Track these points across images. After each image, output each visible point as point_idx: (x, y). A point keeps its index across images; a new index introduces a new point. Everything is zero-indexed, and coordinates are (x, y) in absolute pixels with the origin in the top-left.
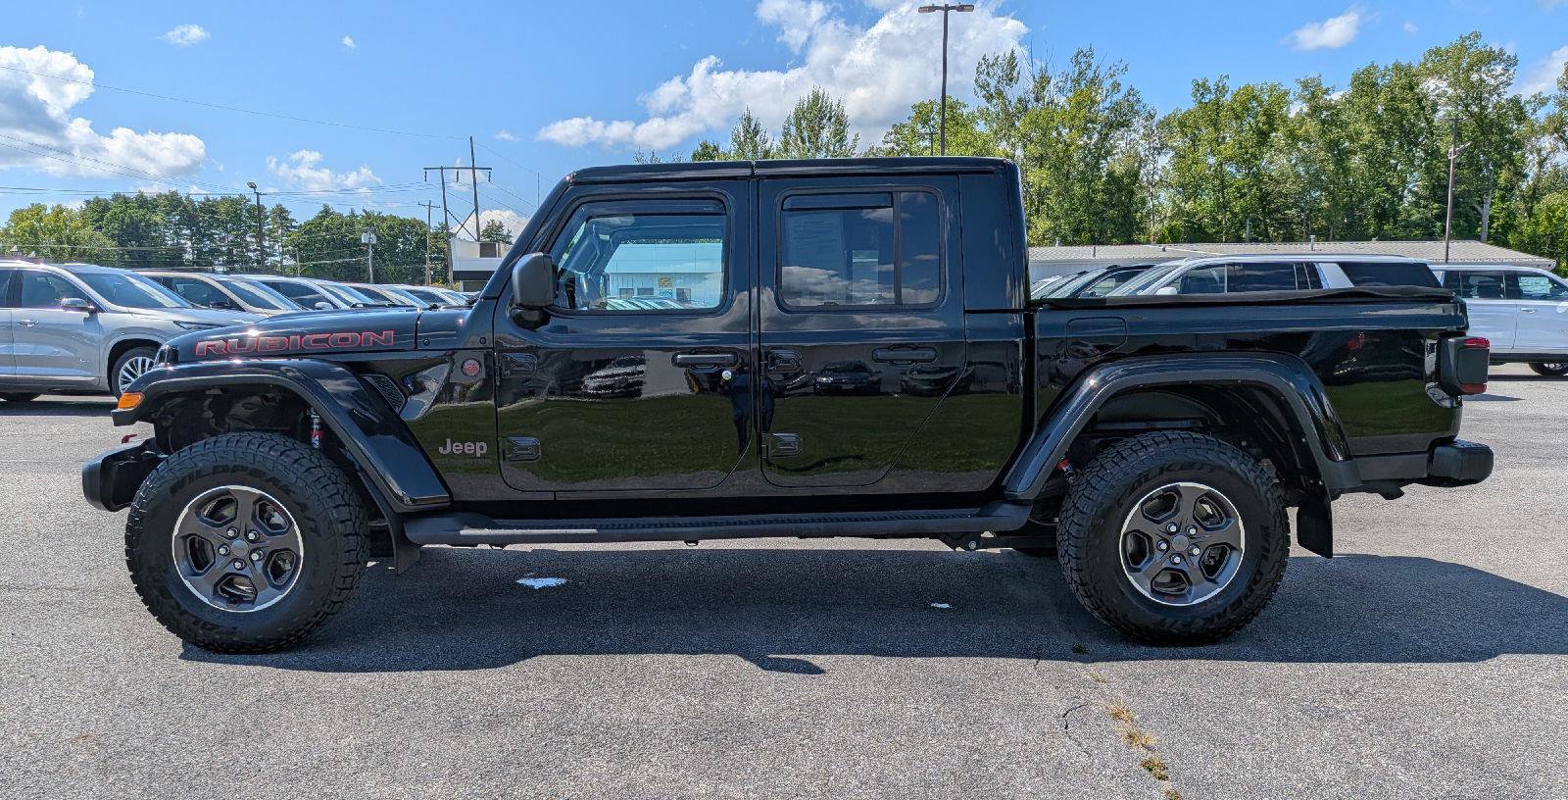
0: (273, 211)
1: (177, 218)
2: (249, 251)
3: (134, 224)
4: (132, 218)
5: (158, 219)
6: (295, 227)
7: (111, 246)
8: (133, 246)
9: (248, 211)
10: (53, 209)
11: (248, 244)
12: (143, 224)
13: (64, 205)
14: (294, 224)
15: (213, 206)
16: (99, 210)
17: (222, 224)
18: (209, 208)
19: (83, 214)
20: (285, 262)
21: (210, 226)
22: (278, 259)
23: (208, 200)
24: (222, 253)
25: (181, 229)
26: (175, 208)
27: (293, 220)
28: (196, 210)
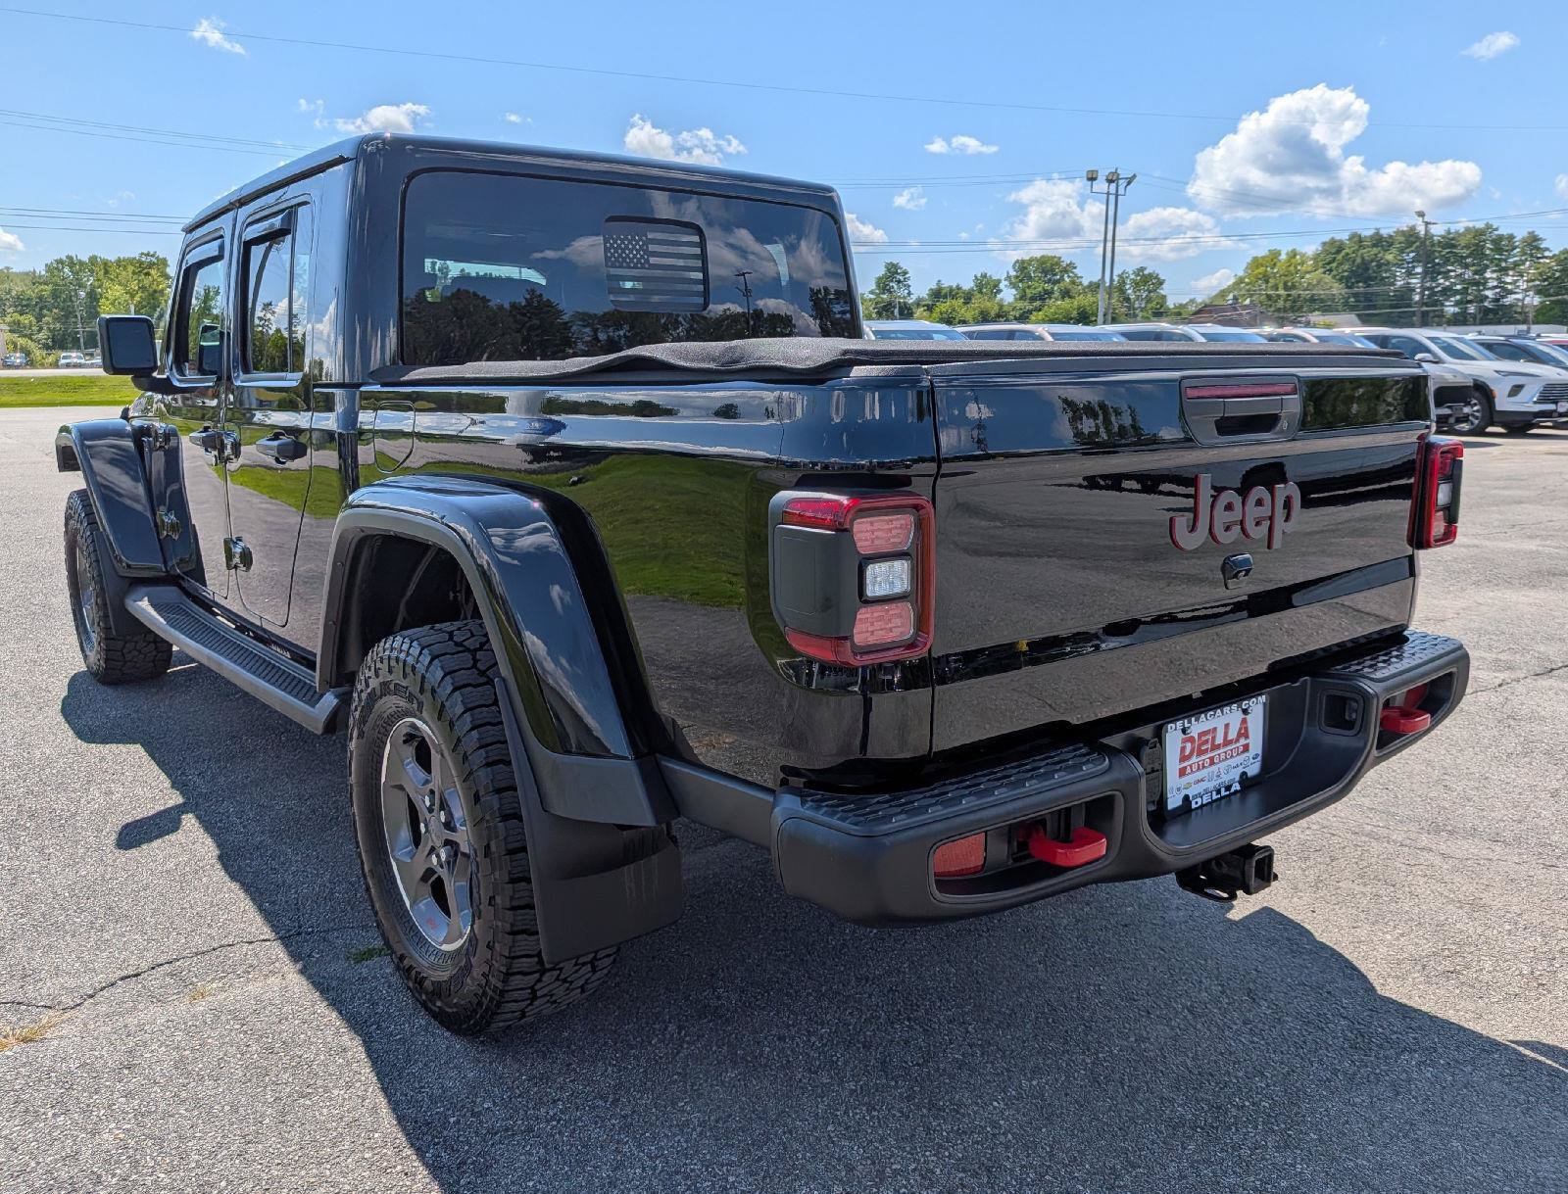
0: (1524, 241)
1: (1412, 255)
2: (1485, 289)
3: (1365, 265)
4: (1363, 259)
5: (1390, 257)
6: (1546, 257)
7: (1337, 289)
8: (1360, 288)
9: (1494, 242)
10: (1287, 254)
11: (1486, 280)
12: (1374, 264)
13: (1299, 249)
14: (1547, 254)
15: (1453, 239)
16: (1333, 252)
17: (1460, 261)
18: (1449, 242)
19: (1316, 258)
20: (1527, 300)
21: (1447, 261)
22: (1520, 296)
23: (1449, 232)
24: (1457, 292)
25: (1414, 267)
26: (1410, 244)
27: (1547, 249)
28: (1433, 245)
